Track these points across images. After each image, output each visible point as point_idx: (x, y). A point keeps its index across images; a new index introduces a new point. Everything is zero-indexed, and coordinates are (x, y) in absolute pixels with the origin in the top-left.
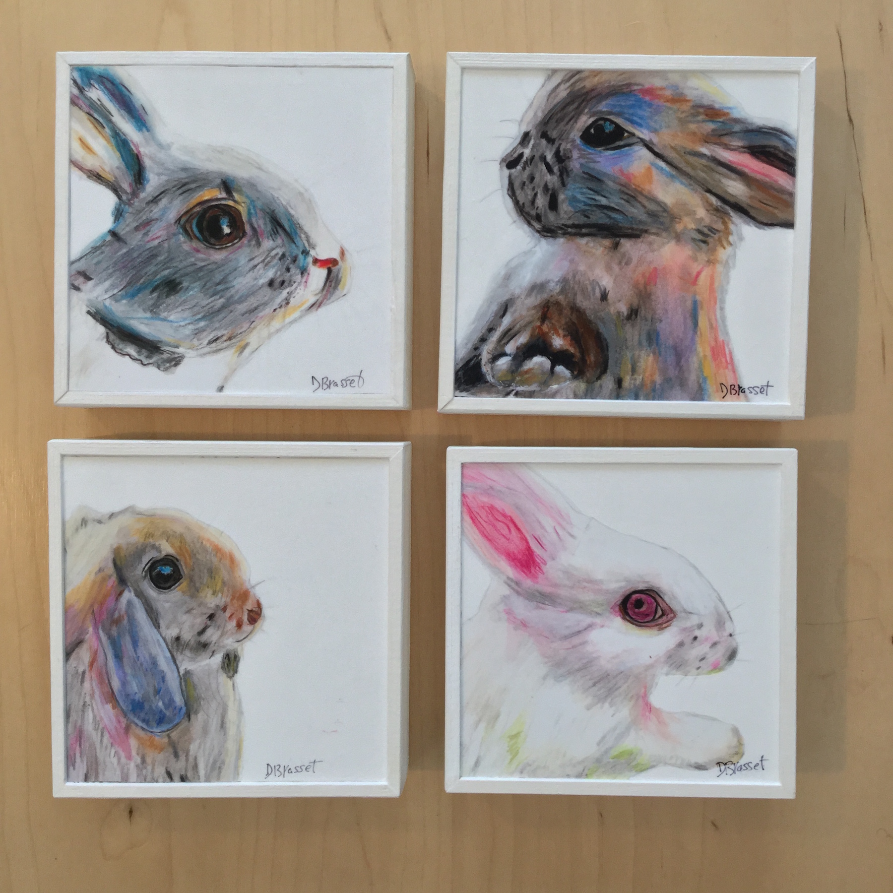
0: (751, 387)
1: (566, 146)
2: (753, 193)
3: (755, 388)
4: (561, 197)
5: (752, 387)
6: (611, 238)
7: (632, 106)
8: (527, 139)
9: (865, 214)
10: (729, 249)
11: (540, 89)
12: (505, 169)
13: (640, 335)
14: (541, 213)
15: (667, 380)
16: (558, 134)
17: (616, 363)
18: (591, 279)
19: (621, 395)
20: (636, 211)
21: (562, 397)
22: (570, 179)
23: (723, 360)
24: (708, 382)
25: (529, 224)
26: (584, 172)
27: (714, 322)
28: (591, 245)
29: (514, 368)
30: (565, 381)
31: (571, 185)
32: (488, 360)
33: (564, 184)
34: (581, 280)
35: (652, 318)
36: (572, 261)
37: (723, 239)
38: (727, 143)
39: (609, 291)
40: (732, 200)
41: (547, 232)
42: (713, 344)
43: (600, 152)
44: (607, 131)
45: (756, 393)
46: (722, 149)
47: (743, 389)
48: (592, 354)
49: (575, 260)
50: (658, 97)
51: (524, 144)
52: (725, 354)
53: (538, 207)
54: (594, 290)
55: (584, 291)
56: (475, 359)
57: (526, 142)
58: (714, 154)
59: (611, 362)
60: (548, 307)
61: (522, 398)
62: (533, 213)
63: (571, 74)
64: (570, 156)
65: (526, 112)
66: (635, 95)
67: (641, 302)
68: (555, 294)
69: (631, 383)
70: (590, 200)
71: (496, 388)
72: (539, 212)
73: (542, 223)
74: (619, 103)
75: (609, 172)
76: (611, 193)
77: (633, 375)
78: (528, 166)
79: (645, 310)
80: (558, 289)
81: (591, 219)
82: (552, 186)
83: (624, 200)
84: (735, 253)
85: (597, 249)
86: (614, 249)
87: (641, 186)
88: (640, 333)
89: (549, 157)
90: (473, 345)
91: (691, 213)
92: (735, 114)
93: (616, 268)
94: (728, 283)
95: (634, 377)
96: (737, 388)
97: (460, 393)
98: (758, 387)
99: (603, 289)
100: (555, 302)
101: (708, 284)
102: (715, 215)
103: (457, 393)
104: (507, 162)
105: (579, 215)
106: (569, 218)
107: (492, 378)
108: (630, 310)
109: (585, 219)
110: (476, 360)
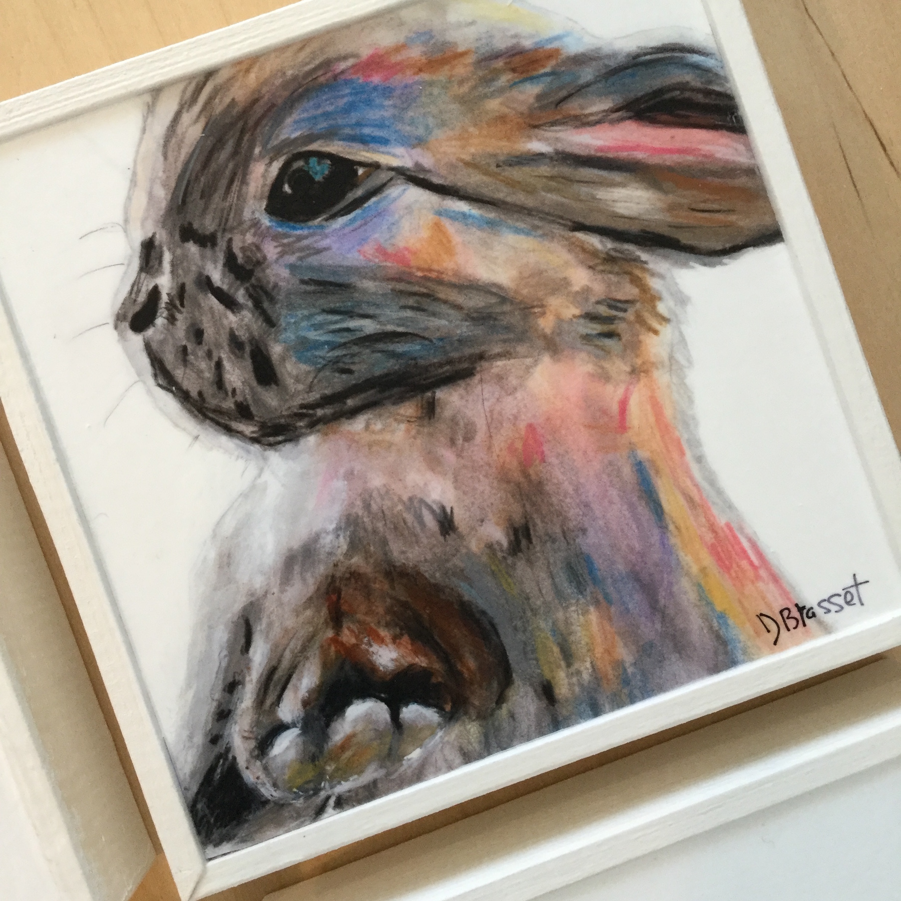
0: (825, 600)
1: (244, 241)
2: (671, 198)
3: (833, 600)
4: (276, 350)
5: (826, 598)
6: (413, 397)
7: (350, 108)
8: (153, 254)
9: (885, 150)
10: (667, 332)
11: (141, 140)
12: (130, 334)
13: (552, 577)
14: (246, 400)
15: (645, 650)
16: (217, 221)
17: (525, 653)
18: (405, 498)
19: (560, 719)
20: (444, 322)
21: (438, 771)
22: (278, 306)
23: (744, 563)
24: (731, 622)
25: (229, 431)
26: (303, 282)
27: (694, 493)
28: (378, 426)
29: (312, 749)
30: (433, 734)
31: (285, 318)
32: (251, 753)
33: (270, 322)
34: (385, 508)
35: (564, 532)
36: (350, 475)
37: (647, 316)
38: (578, 112)
39: (452, 508)
40: (635, 228)
41: (276, 434)
42: (709, 537)
43: (321, 227)
44: (318, 178)
45: (837, 608)
46: (574, 131)
47: (809, 610)
48: (467, 655)
49: (356, 473)
50: (399, 67)
51: (152, 267)
52: (744, 551)
53: (234, 390)
54: (419, 518)
55: (398, 527)
56: (221, 761)
57: (154, 262)
58: (560, 147)
59: (513, 656)
60: (338, 592)
61: (354, 806)
62: (229, 404)
63: (193, 85)
64: (261, 259)
65: (129, 198)
66: (347, 82)
67: (528, 506)
68: (342, 558)
69: (574, 684)
70: (340, 334)
71: (290, 808)
72: (239, 398)
73: (256, 418)
74: (320, 111)
75: (356, 263)
76: (377, 306)
77: (569, 665)
78: (180, 312)
79: (543, 522)
80: (343, 544)
81: (356, 374)
82: (247, 335)
83: (412, 308)
84: (681, 333)
85: (393, 432)
86: (430, 419)
87: (435, 267)
88: (551, 572)
89: (217, 275)
90: (206, 735)
91: (560, 286)
92: (573, 47)
93: (448, 455)
94: (691, 401)
95: (572, 669)
96: (795, 613)
97: (217, 849)
98: (839, 595)
99: (438, 511)
100: (347, 575)
101: (652, 419)
102: (610, 272)
103: (211, 851)
104: (129, 318)
105: (327, 373)
106: (310, 388)
107: (272, 789)
108: (511, 533)
109: (344, 376)
110: (224, 764)
